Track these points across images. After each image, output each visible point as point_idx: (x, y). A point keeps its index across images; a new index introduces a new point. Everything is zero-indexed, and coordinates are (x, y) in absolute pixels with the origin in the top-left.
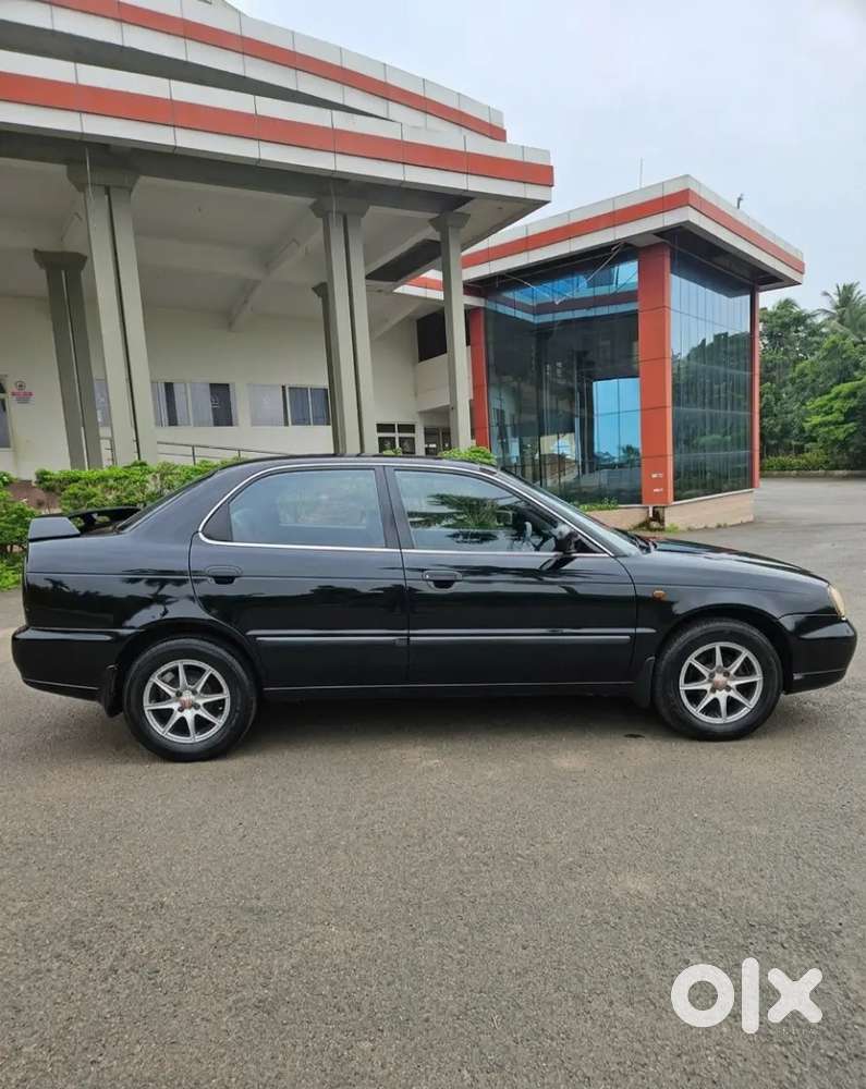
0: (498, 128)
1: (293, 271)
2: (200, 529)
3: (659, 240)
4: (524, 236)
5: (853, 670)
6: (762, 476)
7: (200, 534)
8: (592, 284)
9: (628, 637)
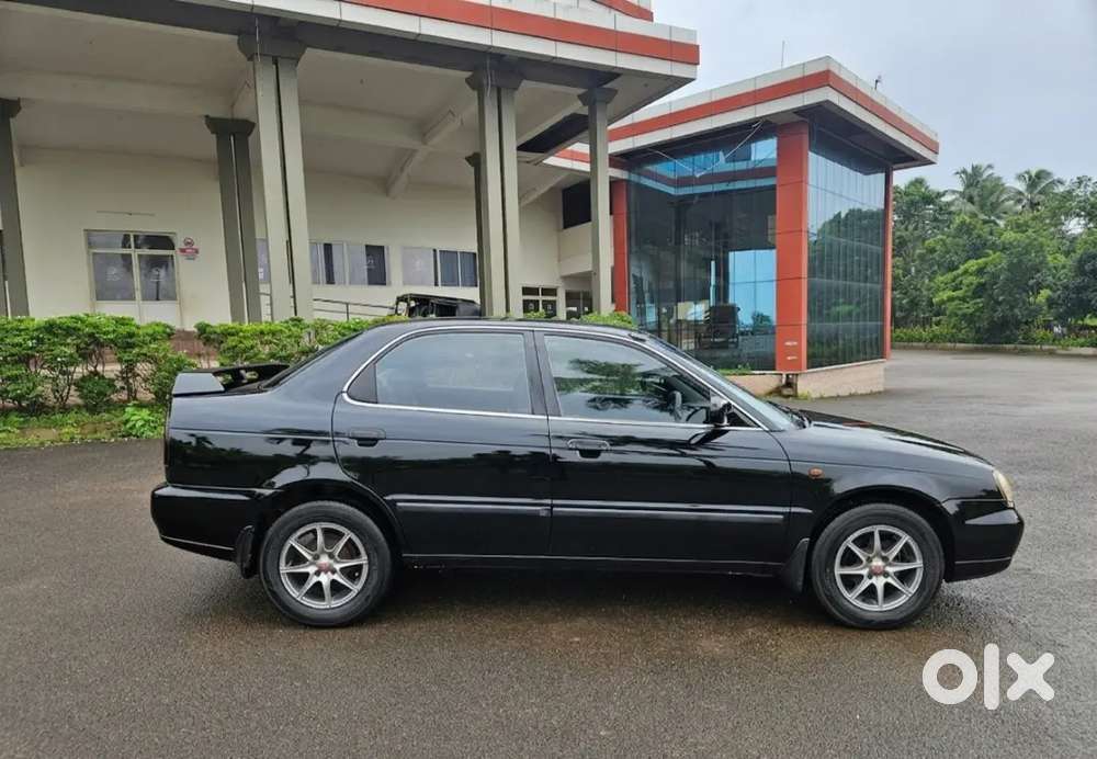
0: (645, 10)
1: (448, 142)
2: (345, 389)
3: (797, 118)
4: (668, 112)
5: (1018, 559)
6: (892, 347)
7: (345, 395)
8: (733, 159)
9: (781, 517)
